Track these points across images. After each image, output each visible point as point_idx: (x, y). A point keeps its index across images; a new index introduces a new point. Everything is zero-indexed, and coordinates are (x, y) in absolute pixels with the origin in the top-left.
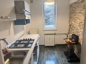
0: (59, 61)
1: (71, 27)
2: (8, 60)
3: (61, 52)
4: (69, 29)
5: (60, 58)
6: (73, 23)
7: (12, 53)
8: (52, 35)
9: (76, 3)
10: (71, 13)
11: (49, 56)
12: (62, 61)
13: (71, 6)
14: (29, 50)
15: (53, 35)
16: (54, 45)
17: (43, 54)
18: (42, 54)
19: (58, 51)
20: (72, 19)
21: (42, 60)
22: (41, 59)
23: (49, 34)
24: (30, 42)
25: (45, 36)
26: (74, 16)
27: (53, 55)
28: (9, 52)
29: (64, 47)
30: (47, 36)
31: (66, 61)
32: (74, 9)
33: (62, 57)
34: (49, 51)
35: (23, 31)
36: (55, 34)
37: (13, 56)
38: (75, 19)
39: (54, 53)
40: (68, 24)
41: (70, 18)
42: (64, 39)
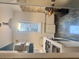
0: (67, 21)
1: (40, 11)
3: (60, 20)
4: (42, 12)
5: (65, 20)
6: (36, 9)
8: (46, 27)
9: (22, 7)
10: (29, 11)
11: (63, 30)
12: (67, 18)
13: (23, 10)
15: (46, 25)
16: (55, 25)
18: (62, 35)
19: (60, 22)
20: (34, 10)
22: (65, 36)
23: (45, 28)
25: (46, 32)
26: (31, 9)
27: (63, 26)
29: (57, 17)
30: (46, 31)
31: (67, 15)
32: (26, 9)
33: (64, 18)
34: (59, 30)
36: (45, 24)
38: (33, 8)
39: (61, 25)
40: (38, 13)
41: (33, 11)
42: (49, 17)
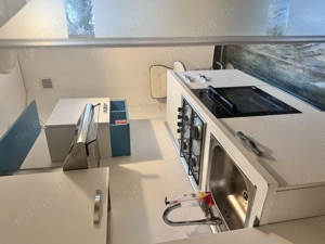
2: (232, 198)
7: (214, 184)
14: (212, 135)
17: (250, 53)
18: (249, 57)
21: (268, 63)
24: (188, 114)
28: (208, 190)
35: (152, 122)
37: (222, 183)
